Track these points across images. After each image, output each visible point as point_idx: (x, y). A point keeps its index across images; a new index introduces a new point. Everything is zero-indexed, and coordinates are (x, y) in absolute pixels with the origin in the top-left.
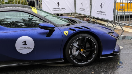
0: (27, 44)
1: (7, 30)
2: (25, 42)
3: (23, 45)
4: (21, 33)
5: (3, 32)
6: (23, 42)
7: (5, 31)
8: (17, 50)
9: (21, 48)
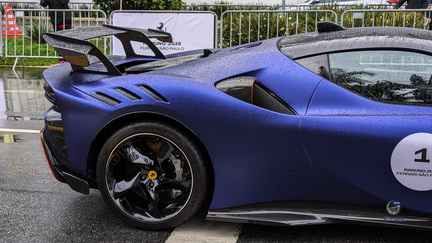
0: (428, 161)
1: (370, 107)
2: (424, 151)
3: (416, 160)
4: (414, 121)
5: (356, 113)
6: (416, 153)
7: (364, 112)
8: (395, 174)
9: (409, 172)
